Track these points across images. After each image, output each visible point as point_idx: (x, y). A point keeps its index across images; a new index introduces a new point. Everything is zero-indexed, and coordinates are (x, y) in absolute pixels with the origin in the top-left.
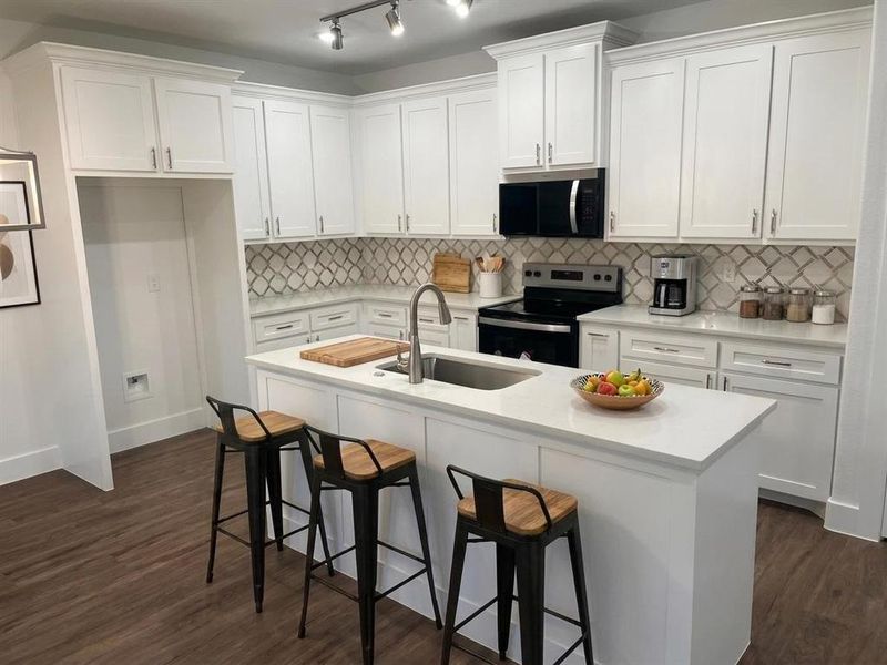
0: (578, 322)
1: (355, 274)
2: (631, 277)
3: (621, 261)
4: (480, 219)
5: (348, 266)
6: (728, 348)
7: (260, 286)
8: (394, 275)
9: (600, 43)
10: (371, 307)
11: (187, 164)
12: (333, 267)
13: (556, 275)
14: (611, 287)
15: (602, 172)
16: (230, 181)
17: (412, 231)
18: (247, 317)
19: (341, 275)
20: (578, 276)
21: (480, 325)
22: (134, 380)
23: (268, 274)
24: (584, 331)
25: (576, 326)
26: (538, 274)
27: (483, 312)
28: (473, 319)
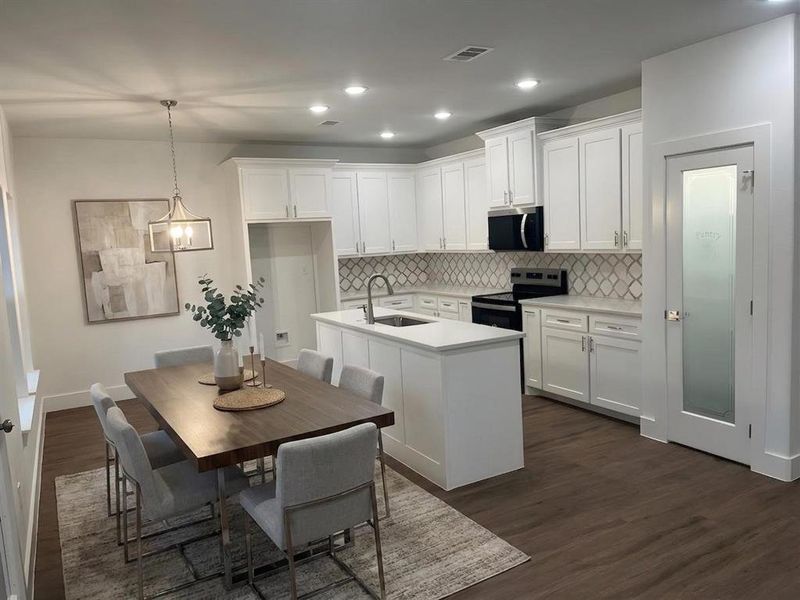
0: (520, 305)
1: (423, 277)
2: (571, 277)
3: (566, 266)
4: (480, 241)
5: (418, 271)
6: (593, 318)
7: (346, 284)
8: (446, 277)
9: (534, 129)
10: (421, 297)
11: (307, 213)
12: (407, 272)
13: (530, 275)
14: (558, 283)
15: (540, 210)
16: (330, 222)
17: (447, 248)
18: (338, 301)
19: (413, 278)
20: (539, 276)
21: (473, 308)
22: (280, 336)
23: (351, 277)
24: (524, 309)
25: (519, 307)
26: (518, 275)
27: (475, 299)
28: (469, 303)
